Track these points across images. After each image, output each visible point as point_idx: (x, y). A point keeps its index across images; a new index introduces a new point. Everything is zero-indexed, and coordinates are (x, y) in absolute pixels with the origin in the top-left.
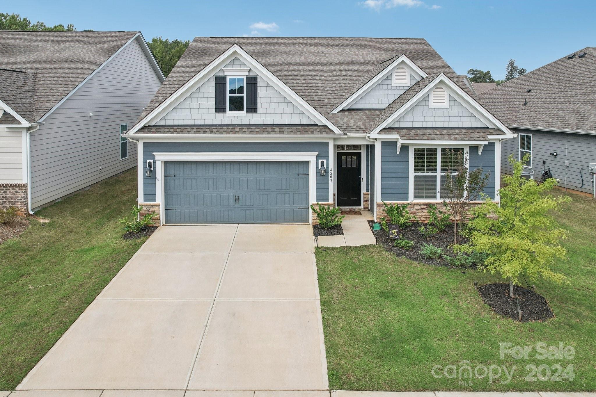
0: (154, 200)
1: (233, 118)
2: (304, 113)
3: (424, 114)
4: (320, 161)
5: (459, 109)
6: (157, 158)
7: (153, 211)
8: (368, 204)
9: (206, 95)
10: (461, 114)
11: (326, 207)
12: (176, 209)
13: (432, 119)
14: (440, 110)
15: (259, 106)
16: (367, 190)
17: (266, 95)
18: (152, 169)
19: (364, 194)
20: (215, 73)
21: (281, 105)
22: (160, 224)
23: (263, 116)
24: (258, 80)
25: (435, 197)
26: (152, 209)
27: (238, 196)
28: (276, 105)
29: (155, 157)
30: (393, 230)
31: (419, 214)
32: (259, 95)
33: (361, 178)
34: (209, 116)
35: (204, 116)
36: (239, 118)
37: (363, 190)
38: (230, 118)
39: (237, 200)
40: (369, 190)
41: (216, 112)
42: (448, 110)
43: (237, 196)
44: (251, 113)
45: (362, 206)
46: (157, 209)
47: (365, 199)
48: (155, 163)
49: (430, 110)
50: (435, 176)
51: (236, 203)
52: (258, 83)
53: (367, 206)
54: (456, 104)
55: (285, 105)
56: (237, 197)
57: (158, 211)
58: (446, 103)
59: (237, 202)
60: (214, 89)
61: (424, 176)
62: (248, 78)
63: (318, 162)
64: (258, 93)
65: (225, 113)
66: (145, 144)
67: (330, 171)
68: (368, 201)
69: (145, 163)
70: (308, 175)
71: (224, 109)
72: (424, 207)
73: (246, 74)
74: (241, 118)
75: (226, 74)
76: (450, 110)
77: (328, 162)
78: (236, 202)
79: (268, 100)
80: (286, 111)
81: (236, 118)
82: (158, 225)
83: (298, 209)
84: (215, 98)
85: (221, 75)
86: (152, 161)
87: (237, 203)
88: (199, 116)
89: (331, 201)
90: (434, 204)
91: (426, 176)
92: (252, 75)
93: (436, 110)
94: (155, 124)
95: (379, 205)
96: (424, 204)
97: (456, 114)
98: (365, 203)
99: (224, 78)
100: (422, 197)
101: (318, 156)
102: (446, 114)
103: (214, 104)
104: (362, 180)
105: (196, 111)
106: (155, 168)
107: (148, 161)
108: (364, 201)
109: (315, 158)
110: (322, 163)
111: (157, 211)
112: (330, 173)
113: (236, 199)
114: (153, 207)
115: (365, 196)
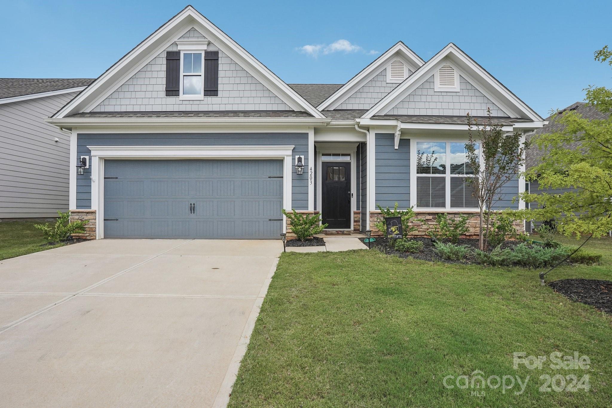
0: (90, 207)
1: (187, 102)
2: (276, 96)
3: (429, 99)
4: (297, 157)
5: (472, 93)
6: (93, 153)
7: (88, 220)
8: (359, 225)
9: (155, 75)
10: (474, 99)
11: (305, 216)
12: (118, 220)
13: (439, 105)
14: (448, 94)
15: (220, 87)
16: (358, 208)
17: (229, 74)
18: (87, 167)
19: (355, 213)
20: (166, 47)
21: (248, 87)
22: (96, 236)
23: (225, 101)
24: (220, 55)
25: (443, 205)
26: (86, 218)
27: (194, 204)
28: (241, 87)
29: (90, 151)
30: (393, 226)
31: (425, 227)
32: (221, 74)
33: (350, 193)
34: (158, 101)
35: (152, 101)
36: (195, 102)
37: (353, 208)
38: (184, 102)
39: (192, 209)
40: (361, 208)
41: (166, 96)
42: (458, 94)
43: (192, 204)
44: (211, 97)
45: (352, 228)
46: (92, 217)
47: (356, 219)
48: (90, 159)
49: (436, 94)
50: (444, 179)
51: (191, 213)
52: (220, 59)
53: (358, 227)
54: (469, 87)
55: (253, 87)
56: (193, 206)
57: (94, 220)
58: (456, 86)
59: (193, 211)
60: (164, 68)
61: (429, 178)
62: (207, 53)
63: (294, 159)
64: (219, 71)
65: (178, 97)
66: (80, 137)
67: (309, 171)
68: (359, 221)
69: (78, 158)
70: (282, 177)
71: (177, 92)
72: (430, 217)
73: (205, 47)
74: (198, 102)
75: (180, 48)
76: (461, 94)
77: (307, 159)
78: (191, 211)
79: (232, 81)
80: (254, 94)
81: (191, 102)
82: (93, 237)
83: (270, 222)
84: (166, 78)
85: (174, 49)
86: (87, 158)
87: (193, 213)
88: (146, 101)
89: (311, 209)
90: (443, 214)
91: (432, 177)
92: (212, 49)
93: (443, 94)
94: (92, 111)
95: (372, 214)
96: (429, 214)
97: (468, 99)
98: (355, 223)
99: (178, 53)
100: (427, 206)
101: (294, 151)
102: (456, 99)
103: (165, 86)
104: (352, 196)
105: (142, 95)
106: (90, 166)
107: (82, 157)
108: (355, 221)
109: (290, 153)
110: (300, 160)
111: (91, 220)
112: (310, 174)
113: (191, 207)
114: (88, 215)
115: (356, 216)
